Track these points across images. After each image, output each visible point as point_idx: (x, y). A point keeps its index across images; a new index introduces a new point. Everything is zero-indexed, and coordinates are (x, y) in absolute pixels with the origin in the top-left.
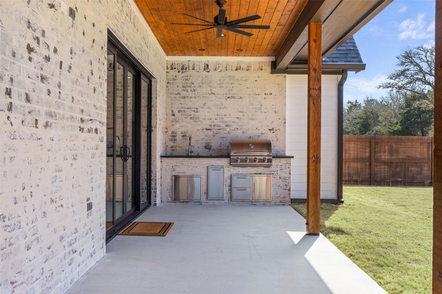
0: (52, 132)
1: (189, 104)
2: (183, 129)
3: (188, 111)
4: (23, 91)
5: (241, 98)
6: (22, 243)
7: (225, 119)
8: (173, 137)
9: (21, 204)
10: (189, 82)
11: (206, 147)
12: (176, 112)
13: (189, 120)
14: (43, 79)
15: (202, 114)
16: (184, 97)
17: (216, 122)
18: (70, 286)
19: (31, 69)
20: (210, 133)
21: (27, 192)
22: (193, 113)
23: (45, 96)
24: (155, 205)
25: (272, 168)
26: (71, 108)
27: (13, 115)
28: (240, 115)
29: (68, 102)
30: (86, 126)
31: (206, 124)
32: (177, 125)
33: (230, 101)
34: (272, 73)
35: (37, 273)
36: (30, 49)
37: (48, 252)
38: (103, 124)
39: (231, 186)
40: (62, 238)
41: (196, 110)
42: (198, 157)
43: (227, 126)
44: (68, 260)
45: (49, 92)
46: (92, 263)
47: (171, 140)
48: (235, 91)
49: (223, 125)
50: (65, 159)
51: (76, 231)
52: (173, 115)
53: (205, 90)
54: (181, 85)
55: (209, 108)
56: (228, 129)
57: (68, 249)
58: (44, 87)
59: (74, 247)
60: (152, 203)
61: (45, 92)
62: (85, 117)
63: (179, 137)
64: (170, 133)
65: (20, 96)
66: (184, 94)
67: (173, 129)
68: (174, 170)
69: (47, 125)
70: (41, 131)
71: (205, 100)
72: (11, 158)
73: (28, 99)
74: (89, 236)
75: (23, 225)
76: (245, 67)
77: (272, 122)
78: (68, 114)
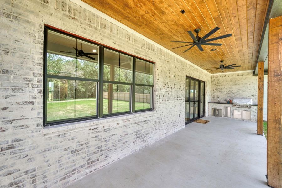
0: (169, 101)
1: (219, 87)
2: (217, 95)
3: (219, 90)
4: (162, 95)
5: (239, 85)
6: (162, 122)
7: (233, 92)
8: (214, 97)
9: (162, 115)
10: (219, 81)
11: (225, 100)
12: (214, 90)
13: (219, 92)
14: (167, 92)
15: (223, 90)
16: (217, 86)
17: (229, 93)
18: (173, 133)
19: (164, 90)
20: (227, 96)
21: (163, 113)
22: (220, 90)
23: (167, 95)
24: (206, 116)
25: (251, 109)
26: (174, 96)
27: (160, 100)
28: (239, 90)
29: (174, 95)
30: (178, 99)
31: (225, 93)
32: (215, 94)
33: (235, 86)
34: (253, 76)
35: (165, 128)
36: (164, 87)
37: (168, 125)
38: (184, 97)
39: (233, 113)
40: (171, 123)
41: (221, 89)
42: (222, 103)
43: (233, 94)
44: (173, 127)
45: (169, 94)
46: (180, 129)
47: (213, 98)
48: (236, 83)
49: (232, 94)
50: (173, 106)
51: (176, 121)
52: (214, 91)
53: (225, 83)
54: (216, 82)
55: (226, 88)
56: (234, 95)
57: (173, 125)
58: (167, 93)
59: (175, 124)
60: (205, 115)
61: (167, 94)
62: (178, 97)
63: (215, 97)
64: (212, 96)
65: (162, 96)
66: (217, 84)
67: (213, 95)
68: (213, 107)
69: (168, 100)
70: (166, 102)
71: (225, 86)
72: (160, 107)
73: (163, 96)
74: (179, 123)
75: (162, 119)
76: (241, 75)
77: (253, 93)
78: (173, 97)
